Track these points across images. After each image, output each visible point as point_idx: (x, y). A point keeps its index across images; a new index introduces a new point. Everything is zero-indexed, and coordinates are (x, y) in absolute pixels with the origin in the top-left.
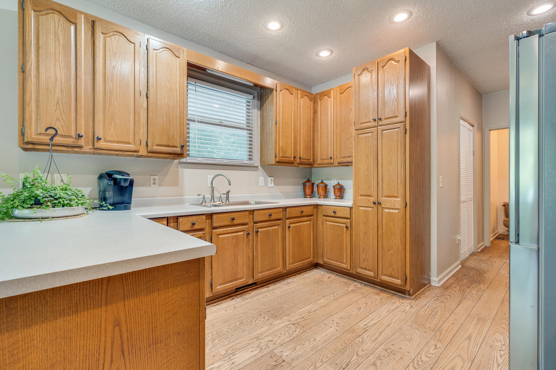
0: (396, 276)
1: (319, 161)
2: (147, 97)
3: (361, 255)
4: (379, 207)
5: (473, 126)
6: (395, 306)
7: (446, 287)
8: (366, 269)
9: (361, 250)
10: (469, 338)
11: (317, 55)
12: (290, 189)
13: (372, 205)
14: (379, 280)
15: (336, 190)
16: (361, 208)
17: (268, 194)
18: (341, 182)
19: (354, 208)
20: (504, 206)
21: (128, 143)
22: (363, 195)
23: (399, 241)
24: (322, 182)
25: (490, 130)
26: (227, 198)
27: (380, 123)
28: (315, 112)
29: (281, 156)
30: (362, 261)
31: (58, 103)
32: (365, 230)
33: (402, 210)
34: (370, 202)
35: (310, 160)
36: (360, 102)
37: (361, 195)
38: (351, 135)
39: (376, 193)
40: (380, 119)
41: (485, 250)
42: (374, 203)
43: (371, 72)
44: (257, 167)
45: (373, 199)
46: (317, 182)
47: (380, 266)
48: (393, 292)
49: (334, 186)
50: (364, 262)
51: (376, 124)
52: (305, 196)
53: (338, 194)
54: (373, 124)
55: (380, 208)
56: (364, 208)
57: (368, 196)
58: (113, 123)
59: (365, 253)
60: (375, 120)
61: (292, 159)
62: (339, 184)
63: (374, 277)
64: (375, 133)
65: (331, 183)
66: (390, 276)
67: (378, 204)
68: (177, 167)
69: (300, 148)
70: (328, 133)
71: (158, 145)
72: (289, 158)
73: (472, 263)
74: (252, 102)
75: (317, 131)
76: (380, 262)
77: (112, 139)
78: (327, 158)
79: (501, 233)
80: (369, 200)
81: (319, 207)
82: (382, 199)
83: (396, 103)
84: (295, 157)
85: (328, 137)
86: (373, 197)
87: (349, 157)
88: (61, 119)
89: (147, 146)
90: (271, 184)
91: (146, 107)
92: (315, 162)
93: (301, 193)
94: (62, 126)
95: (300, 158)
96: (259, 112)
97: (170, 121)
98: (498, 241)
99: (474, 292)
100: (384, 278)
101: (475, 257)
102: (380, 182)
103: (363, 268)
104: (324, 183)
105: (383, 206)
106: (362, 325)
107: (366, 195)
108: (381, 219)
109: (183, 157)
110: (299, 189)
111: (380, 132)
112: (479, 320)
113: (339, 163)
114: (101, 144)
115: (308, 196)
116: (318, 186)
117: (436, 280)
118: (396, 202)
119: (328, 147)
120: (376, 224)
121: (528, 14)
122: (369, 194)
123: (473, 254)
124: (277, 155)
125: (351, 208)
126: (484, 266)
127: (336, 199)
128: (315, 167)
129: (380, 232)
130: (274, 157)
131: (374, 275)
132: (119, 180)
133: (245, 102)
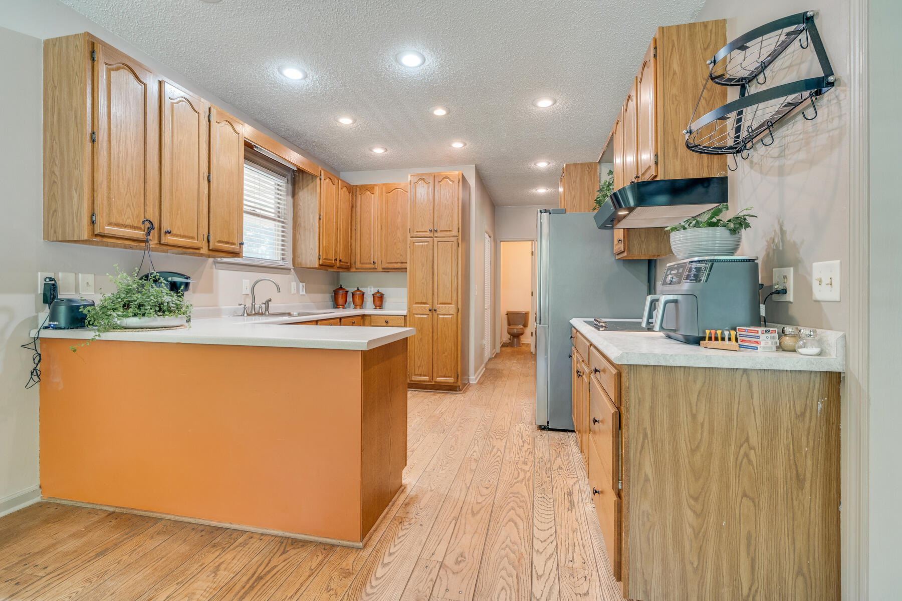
0: (450, 375)
1: (358, 265)
2: (209, 181)
3: (416, 362)
4: (434, 313)
5: (490, 237)
6: (452, 399)
7: (480, 383)
8: (421, 375)
9: (416, 356)
10: (507, 404)
11: (371, 150)
12: (319, 297)
13: (428, 312)
14: (433, 383)
15: (377, 299)
16: (416, 316)
17: (300, 304)
18: (382, 290)
19: (408, 316)
20: (507, 314)
21: (193, 238)
22: (419, 303)
23: (453, 344)
24: (358, 290)
25: (501, 242)
26: (267, 308)
27: (436, 234)
28: (353, 207)
29: (324, 258)
30: (417, 368)
31: (128, 185)
32: (421, 337)
33: (455, 315)
34: (425, 309)
35: (347, 263)
36: (416, 210)
37: (416, 303)
38: (398, 239)
39: (431, 301)
40: (436, 231)
41: (497, 356)
42: (430, 310)
43: (428, 183)
44: (290, 269)
45: (428, 306)
46: (351, 290)
47: (435, 369)
48: (445, 392)
49: (373, 295)
50: (419, 368)
51: (431, 234)
52: (336, 305)
53: (378, 303)
54: (428, 234)
55: (435, 315)
56: (419, 316)
57: (424, 303)
58: (179, 212)
59: (421, 359)
60: (431, 231)
61: (333, 262)
62: (378, 292)
63: (429, 381)
64: (431, 243)
65: (369, 291)
66: (445, 376)
67: (433, 310)
68: (211, 268)
69: (340, 249)
70: (370, 234)
71: (219, 242)
72: (330, 260)
73: (491, 366)
74: (285, 187)
75: (356, 230)
76: (435, 366)
77: (178, 233)
78: (369, 262)
79: (504, 342)
80: (425, 308)
81: (365, 317)
82: (437, 306)
83: (451, 219)
84: (336, 260)
85: (370, 238)
86: (428, 304)
87: (396, 263)
88: (131, 206)
89: (209, 241)
90: (303, 291)
91: (208, 193)
92: (353, 266)
93: (331, 303)
94: (132, 215)
95: (340, 261)
96: (292, 200)
97: (230, 213)
98: (504, 349)
99: (500, 383)
100: (439, 379)
101: (492, 361)
102: (435, 290)
103: (418, 375)
104: (361, 291)
105: (438, 313)
106: (438, 412)
107: (421, 303)
108: (436, 324)
109: (239, 257)
110: (327, 297)
111: (435, 243)
112: (509, 395)
113: (383, 269)
114: (169, 239)
115: (341, 307)
116: (353, 294)
117: (473, 378)
118: (450, 309)
119: (370, 250)
120: (431, 330)
121: (535, 164)
122: (424, 302)
123: (490, 360)
124: (321, 257)
125: (405, 316)
126: (500, 367)
127: (375, 308)
128: (352, 272)
129: (435, 337)
130: (317, 260)
131: (429, 379)
132: (178, 283)
133: (273, 183)
